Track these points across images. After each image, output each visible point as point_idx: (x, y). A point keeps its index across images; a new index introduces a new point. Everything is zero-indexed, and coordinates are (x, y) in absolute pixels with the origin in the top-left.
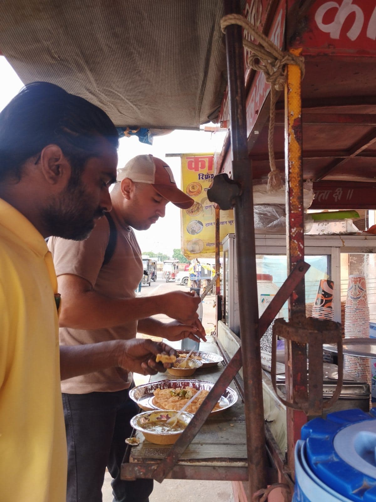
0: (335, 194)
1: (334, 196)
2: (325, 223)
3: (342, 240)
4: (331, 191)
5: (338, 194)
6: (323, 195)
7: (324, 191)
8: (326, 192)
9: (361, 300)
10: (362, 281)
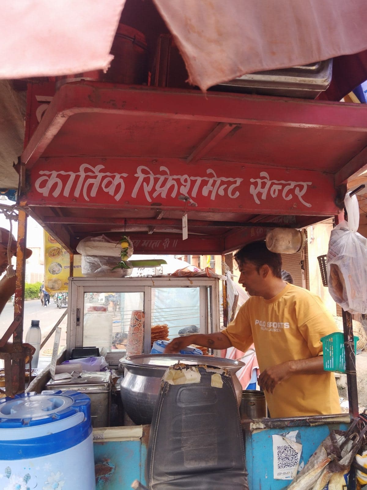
0: (164, 243)
1: (163, 244)
2: (142, 268)
3: (152, 281)
4: (161, 241)
5: (166, 243)
6: (155, 244)
7: (156, 241)
8: (157, 241)
9: (136, 327)
10: (138, 314)
